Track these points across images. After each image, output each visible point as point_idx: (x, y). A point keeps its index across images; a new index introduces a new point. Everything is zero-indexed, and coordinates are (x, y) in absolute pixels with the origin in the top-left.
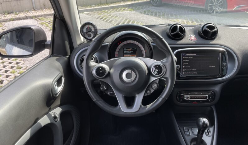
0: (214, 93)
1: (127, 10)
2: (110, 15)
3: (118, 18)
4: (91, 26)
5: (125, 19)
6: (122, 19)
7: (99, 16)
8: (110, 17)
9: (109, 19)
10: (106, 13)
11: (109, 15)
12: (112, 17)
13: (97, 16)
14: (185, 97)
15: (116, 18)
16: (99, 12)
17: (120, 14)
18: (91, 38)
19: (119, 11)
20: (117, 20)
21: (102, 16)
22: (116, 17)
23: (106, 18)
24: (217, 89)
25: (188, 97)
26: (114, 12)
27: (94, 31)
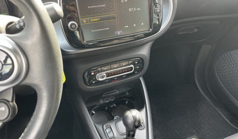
0: (142, 59)
14: (98, 77)
24: (145, 52)
25: (104, 76)
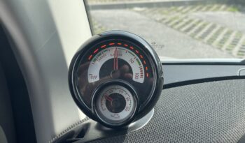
1: (225, 10)
2: (186, 17)
3: (204, 25)
4: (128, 56)
5: (218, 27)
6: (214, 27)
7: (164, 16)
8: (186, 20)
9: (184, 26)
10: (178, 11)
11: (184, 16)
12: (191, 21)
13: (159, 17)
15: (200, 25)
16: (165, 10)
17: (208, 16)
18: (124, 115)
19: (207, 10)
20: (200, 29)
21: (169, 18)
22: (199, 22)
23: (177, 23)
26: (195, 12)
27: (141, 80)
